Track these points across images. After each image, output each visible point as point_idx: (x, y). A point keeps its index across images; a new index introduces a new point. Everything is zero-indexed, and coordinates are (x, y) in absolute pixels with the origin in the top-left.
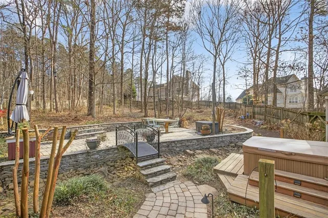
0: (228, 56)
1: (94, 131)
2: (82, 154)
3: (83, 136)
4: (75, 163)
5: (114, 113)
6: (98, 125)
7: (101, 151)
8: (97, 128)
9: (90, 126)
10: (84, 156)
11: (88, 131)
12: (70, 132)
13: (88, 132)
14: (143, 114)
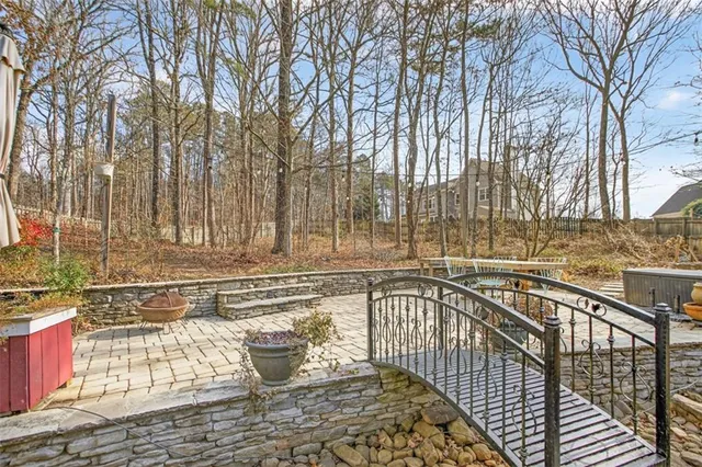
0: (636, 93)
1: (287, 292)
2: (228, 403)
3: (253, 308)
4: (192, 447)
5: (334, 249)
6: (299, 277)
7: (310, 388)
8: (293, 283)
9: (276, 279)
10: (238, 413)
11: (270, 295)
12: (217, 296)
13: (268, 297)
14: (405, 253)
